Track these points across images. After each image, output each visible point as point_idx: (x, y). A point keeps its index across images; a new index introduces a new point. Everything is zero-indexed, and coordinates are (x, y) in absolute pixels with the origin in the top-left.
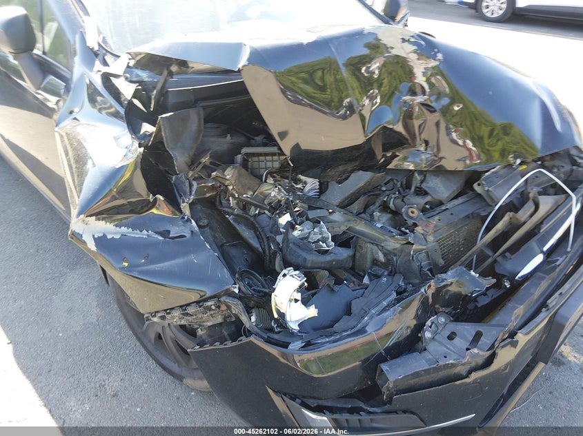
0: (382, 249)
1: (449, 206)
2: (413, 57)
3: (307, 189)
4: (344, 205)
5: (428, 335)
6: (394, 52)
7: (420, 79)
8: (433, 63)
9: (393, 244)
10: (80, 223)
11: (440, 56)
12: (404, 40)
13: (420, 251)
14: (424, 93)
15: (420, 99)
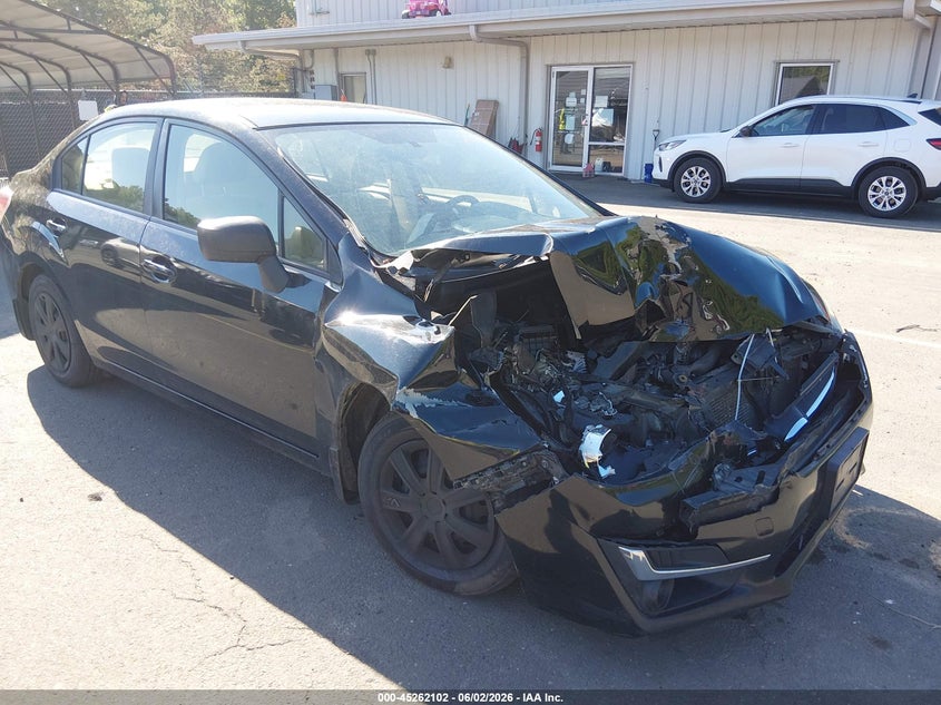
0: (659, 414)
1: (713, 373)
2: (666, 241)
3: (575, 368)
4: (617, 377)
5: (718, 477)
6: (650, 237)
7: (672, 259)
8: (683, 246)
9: (669, 408)
10: (402, 395)
11: (688, 239)
12: (657, 228)
13: (696, 411)
14: (677, 271)
15: (674, 277)
